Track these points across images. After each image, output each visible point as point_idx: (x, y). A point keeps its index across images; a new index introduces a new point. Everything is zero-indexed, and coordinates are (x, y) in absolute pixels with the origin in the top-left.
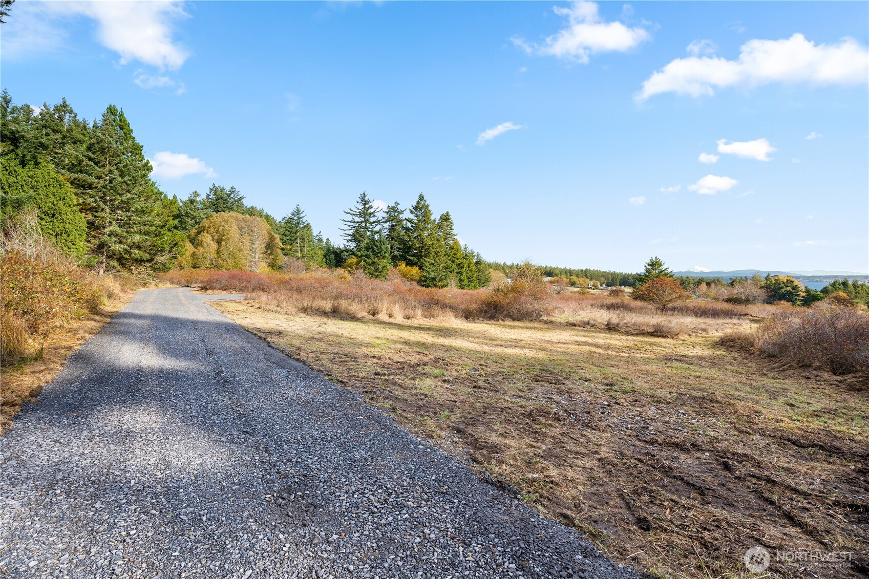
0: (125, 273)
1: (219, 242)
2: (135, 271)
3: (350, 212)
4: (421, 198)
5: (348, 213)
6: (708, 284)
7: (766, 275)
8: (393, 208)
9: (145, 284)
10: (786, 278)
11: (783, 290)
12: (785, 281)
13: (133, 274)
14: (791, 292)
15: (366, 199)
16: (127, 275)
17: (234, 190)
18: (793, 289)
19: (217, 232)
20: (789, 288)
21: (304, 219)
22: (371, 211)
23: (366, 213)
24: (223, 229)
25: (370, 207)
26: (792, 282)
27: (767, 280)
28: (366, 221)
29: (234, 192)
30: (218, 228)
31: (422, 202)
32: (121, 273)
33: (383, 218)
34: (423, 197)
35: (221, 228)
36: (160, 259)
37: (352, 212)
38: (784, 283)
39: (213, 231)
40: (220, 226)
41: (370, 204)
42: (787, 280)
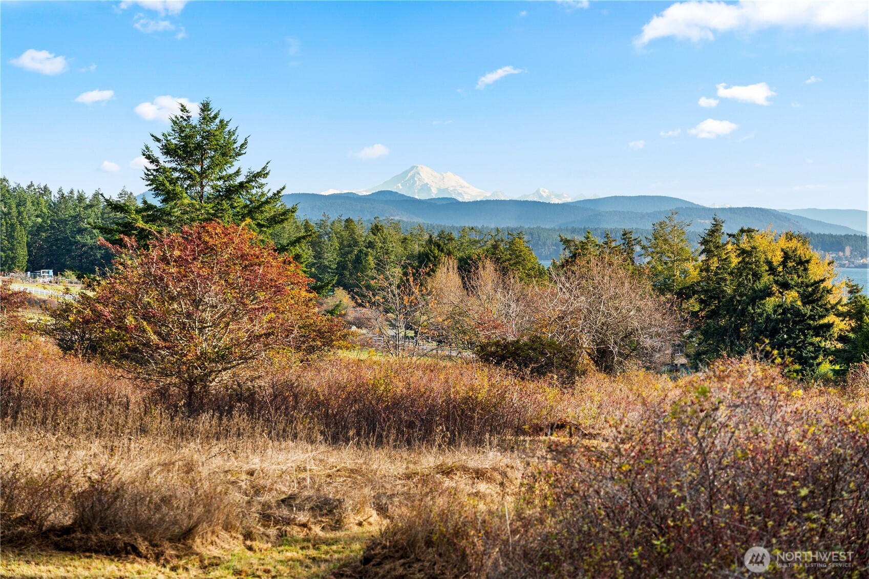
6: (466, 267)
7: (704, 225)
10: (783, 243)
11: (770, 303)
12: (777, 258)
14: (797, 313)
18: (807, 299)
20: (792, 297)
26: (803, 263)
27: (707, 251)
38: (772, 270)
42: (786, 257)
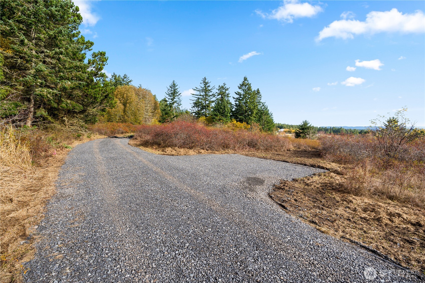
0: (57, 125)
1: (125, 105)
2: (68, 122)
3: (196, 89)
4: (245, 79)
5: (195, 90)
8: (222, 87)
9: (79, 136)
13: (66, 125)
15: (206, 81)
16: (59, 127)
17: (126, 76)
19: (123, 97)
21: (178, 90)
22: (209, 88)
23: (206, 90)
24: (127, 96)
25: (209, 86)
28: (206, 95)
29: (126, 77)
30: (123, 95)
31: (246, 82)
32: (52, 125)
33: (216, 93)
34: (246, 78)
35: (125, 95)
36: (92, 110)
37: (197, 89)
39: (120, 97)
40: (124, 94)
41: (209, 84)
